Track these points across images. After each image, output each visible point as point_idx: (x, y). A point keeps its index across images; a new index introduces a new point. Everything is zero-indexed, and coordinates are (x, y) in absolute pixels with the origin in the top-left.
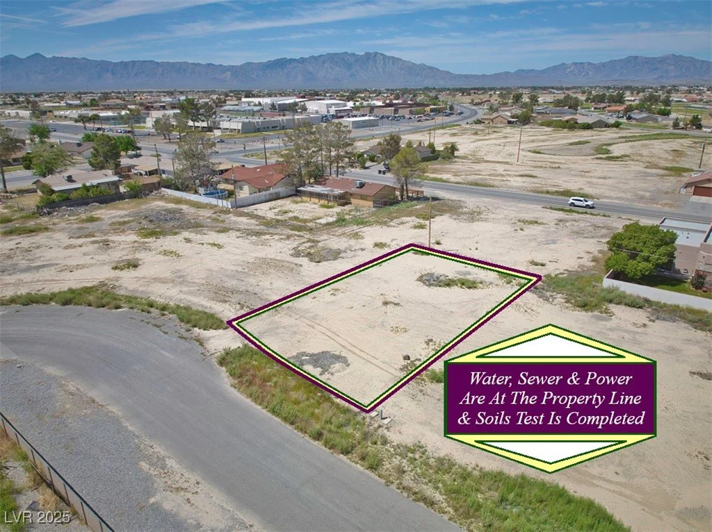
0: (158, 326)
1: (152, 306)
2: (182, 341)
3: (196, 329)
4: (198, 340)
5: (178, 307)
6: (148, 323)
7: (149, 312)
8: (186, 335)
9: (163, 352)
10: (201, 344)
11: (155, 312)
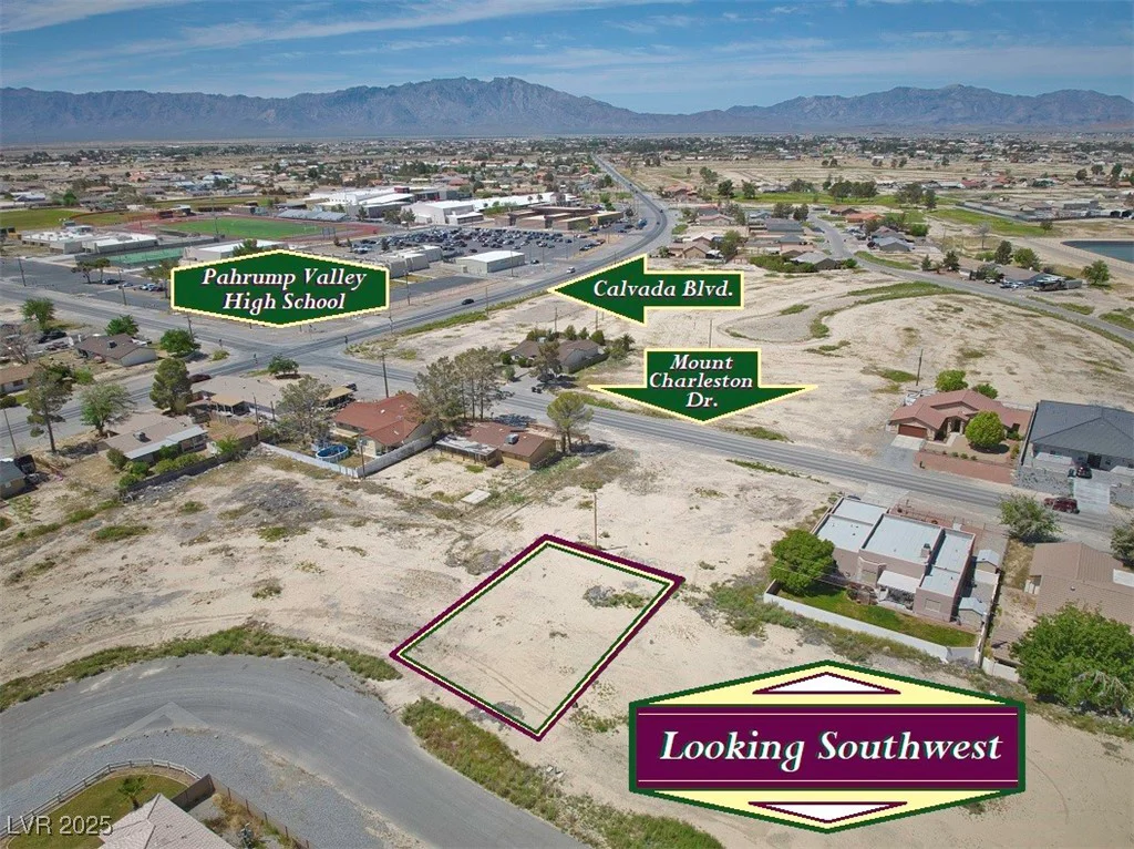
0: (332, 679)
1: (316, 651)
2: (361, 696)
3: (370, 680)
4: (376, 695)
5: (344, 651)
6: (319, 675)
7: (316, 660)
8: (362, 687)
9: (346, 711)
10: (380, 699)
11: (322, 659)
